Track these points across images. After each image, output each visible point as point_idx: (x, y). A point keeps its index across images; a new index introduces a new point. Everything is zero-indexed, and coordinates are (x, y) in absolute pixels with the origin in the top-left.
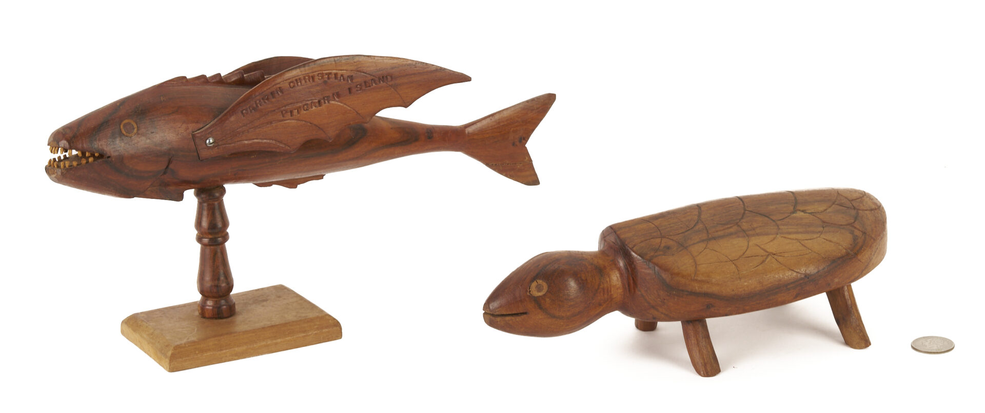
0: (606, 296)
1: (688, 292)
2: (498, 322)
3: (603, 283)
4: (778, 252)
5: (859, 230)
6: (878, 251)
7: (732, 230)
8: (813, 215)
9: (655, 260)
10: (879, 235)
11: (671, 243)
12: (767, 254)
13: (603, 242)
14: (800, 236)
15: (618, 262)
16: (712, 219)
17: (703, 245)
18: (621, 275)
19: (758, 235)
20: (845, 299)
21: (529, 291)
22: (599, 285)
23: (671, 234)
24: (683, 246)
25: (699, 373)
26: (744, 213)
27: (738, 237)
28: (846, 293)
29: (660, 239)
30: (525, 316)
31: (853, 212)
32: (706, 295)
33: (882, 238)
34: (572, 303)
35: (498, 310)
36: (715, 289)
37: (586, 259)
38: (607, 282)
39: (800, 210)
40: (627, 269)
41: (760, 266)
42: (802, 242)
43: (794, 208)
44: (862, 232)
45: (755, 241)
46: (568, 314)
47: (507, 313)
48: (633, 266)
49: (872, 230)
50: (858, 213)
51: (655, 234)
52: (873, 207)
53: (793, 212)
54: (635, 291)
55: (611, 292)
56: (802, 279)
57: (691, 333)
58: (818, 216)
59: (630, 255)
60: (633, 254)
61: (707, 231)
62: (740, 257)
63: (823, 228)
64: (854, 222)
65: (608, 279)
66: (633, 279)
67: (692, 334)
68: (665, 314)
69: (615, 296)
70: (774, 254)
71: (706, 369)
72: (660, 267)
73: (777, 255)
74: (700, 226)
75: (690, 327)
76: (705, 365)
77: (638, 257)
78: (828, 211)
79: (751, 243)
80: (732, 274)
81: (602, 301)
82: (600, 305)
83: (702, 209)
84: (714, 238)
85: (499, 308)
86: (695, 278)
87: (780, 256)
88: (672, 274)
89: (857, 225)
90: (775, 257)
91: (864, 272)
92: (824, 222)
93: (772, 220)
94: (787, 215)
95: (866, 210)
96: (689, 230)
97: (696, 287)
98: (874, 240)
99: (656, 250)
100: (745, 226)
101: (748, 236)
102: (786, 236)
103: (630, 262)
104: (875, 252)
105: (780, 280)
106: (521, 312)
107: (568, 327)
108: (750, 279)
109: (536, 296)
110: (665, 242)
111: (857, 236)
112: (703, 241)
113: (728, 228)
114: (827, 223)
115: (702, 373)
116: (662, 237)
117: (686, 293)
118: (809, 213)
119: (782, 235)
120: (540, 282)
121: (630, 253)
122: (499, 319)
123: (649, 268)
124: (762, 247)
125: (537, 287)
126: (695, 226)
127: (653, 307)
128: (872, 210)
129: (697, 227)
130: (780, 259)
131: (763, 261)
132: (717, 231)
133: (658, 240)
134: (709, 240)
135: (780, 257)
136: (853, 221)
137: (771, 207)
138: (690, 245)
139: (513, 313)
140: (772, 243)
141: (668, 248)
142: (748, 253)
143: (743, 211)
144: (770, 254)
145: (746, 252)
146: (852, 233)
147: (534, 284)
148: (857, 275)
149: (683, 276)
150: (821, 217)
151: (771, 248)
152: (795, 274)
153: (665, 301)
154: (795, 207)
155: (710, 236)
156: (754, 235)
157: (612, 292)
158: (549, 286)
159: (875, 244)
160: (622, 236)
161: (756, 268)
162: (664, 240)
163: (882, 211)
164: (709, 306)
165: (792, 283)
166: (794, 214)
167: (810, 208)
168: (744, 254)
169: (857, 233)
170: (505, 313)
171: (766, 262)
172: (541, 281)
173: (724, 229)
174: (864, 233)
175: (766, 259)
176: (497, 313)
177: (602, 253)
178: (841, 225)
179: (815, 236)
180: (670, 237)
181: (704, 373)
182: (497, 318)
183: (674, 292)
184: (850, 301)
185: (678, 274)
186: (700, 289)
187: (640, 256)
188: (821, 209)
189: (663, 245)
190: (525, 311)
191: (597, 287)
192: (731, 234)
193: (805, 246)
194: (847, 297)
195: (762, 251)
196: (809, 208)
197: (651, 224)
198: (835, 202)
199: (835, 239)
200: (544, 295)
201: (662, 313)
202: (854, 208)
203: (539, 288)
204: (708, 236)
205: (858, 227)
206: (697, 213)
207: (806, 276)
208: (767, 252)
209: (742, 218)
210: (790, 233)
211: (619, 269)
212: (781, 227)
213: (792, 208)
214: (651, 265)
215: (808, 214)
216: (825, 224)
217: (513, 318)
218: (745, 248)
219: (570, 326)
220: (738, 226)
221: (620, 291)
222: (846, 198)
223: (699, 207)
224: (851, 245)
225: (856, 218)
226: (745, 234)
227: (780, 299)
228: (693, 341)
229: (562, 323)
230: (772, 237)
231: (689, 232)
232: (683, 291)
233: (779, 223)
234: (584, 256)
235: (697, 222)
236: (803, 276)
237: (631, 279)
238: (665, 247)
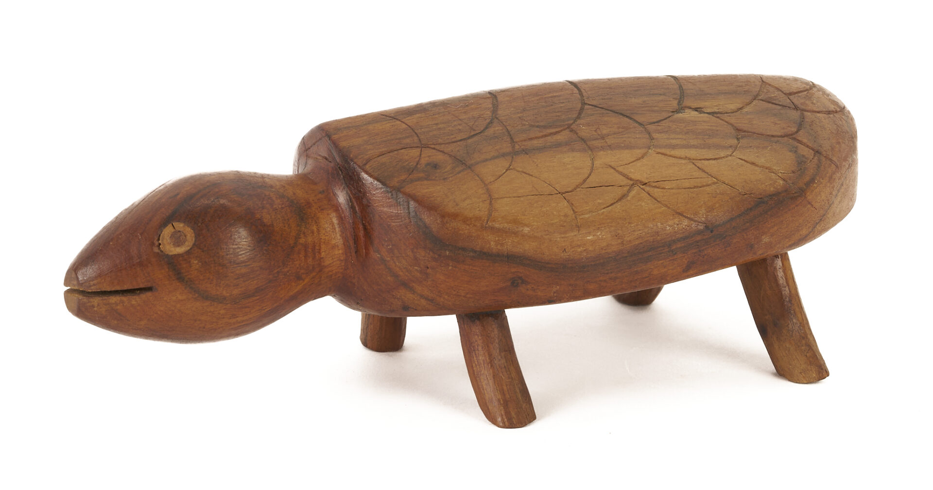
0: (310, 260)
1: (475, 252)
2: (93, 306)
3: (304, 233)
4: (652, 180)
5: (808, 146)
6: (842, 190)
7: (559, 138)
8: (718, 117)
9: (409, 189)
10: (845, 160)
11: (439, 157)
12: (631, 182)
13: (303, 160)
14: (692, 153)
15: (335, 195)
16: (520, 117)
17: (504, 163)
18: (341, 219)
19: (610, 147)
20: (778, 285)
21: (157, 243)
22: (297, 238)
23: (440, 141)
24: (464, 164)
25: (493, 420)
26: (582, 109)
27: (573, 150)
28: (780, 274)
29: (419, 150)
30: (149, 294)
31: (795, 115)
32: (511, 258)
33: (850, 166)
34: (244, 270)
35: (95, 282)
36: (528, 248)
37: (271, 187)
38: (313, 232)
39: (690, 108)
40: (352, 207)
41: (618, 206)
42: (699, 164)
43: (679, 103)
44: (813, 150)
45: (604, 158)
46: (236, 292)
47: (113, 289)
48: (365, 201)
49: (833, 149)
50: (803, 117)
51: (408, 141)
52: (832, 107)
53: (677, 111)
54: (367, 254)
55: (320, 253)
56: (699, 232)
57: (478, 340)
58: (728, 119)
59: (359, 179)
60: (365, 176)
61: (512, 139)
62: (577, 187)
63: (738, 139)
64: (797, 132)
65: (315, 228)
66: (365, 229)
67: (480, 342)
68: (427, 299)
69: (327, 263)
70: (646, 184)
71: (507, 413)
72: (419, 201)
73: (650, 186)
74: (496, 129)
75: (476, 329)
76: (505, 404)
77: (376, 182)
78: (745, 110)
79: (597, 163)
80: (562, 218)
81: (302, 271)
82: (299, 278)
83: (500, 98)
84: (526, 152)
85: (96, 278)
86: (490, 224)
87: (655, 187)
88: (443, 216)
89: (801, 136)
90: (647, 189)
91: (818, 228)
92: (738, 130)
93: (637, 122)
94: (665, 115)
95: (819, 112)
96: (476, 134)
97: (492, 243)
98: (837, 167)
99: (411, 171)
100: (584, 131)
101: (591, 149)
102: (667, 151)
103: (358, 194)
104: (838, 191)
105: (657, 233)
106: (142, 286)
107: (234, 320)
108: (598, 229)
109: (170, 254)
110: (429, 156)
111: (803, 156)
112: (504, 155)
113: (551, 134)
114: (745, 131)
115: (499, 419)
116: (423, 146)
117: (472, 254)
118: (707, 113)
119: (659, 150)
120: (179, 226)
121: (358, 175)
122: (96, 301)
123: (398, 204)
124: (620, 169)
125: (172, 236)
126: (486, 128)
127: (405, 285)
128: (829, 112)
129: (490, 132)
130: (656, 192)
131: (623, 196)
132: (531, 139)
133: (415, 152)
134: (514, 154)
135: (656, 190)
136: (794, 130)
137: (635, 101)
138: (477, 163)
139: (125, 287)
140: (639, 164)
141: (435, 166)
142: (593, 180)
143: (579, 106)
144: (635, 183)
145: (588, 177)
146: (795, 151)
147: (168, 231)
148: (804, 232)
149: (466, 220)
150: (733, 120)
151: (639, 172)
152: (686, 222)
153: (429, 271)
154: (680, 101)
155: (517, 147)
156: (603, 148)
157: (323, 254)
158: (198, 235)
159: (838, 175)
160: (343, 144)
161: (610, 208)
162: (427, 152)
163: (848, 117)
164: (516, 282)
165: (679, 240)
166: (680, 115)
167: (710, 105)
168: (585, 181)
169: (804, 151)
170: (109, 290)
171: (629, 198)
172: (182, 225)
173: (546, 136)
174: (817, 152)
175: (629, 191)
176: (94, 289)
177: (301, 180)
178: (773, 136)
179: (722, 154)
180: (437, 147)
181: (503, 420)
182: (91, 300)
183: (448, 253)
184: (787, 289)
185: (455, 216)
186: (499, 247)
187: (378, 180)
188: (733, 107)
189: (423, 161)
190: (149, 285)
191: (292, 242)
192: (558, 145)
193: (704, 171)
194: (782, 281)
195: (621, 177)
196: (707, 104)
197: (398, 122)
198: (758, 95)
199: (761, 161)
200: (188, 253)
201: (422, 296)
202: (796, 108)
203: (178, 239)
204: (513, 147)
205: (805, 141)
206: (491, 106)
207: (707, 227)
208: (631, 179)
209: (578, 118)
210: (674, 147)
211: (336, 208)
212: (655, 135)
213: (675, 103)
214: (402, 198)
215: (706, 115)
216: (740, 133)
217: (124, 299)
218: (586, 171)
219: (239, 319)
220: (572, 131)
221: (339, 252)
222: (778, 89)
223: (493, 96)
224: (793, 172)
225: (800, 126)
226: (587, 145)
227: (655, 272)
228: (481, 356)
229: (222, 312)
230: (638, 152)
231: (475, 139)
232: (464, 249)
233: (651, 128)
234: (267, 180)
235: (491, 122)
236: (701, 227)
237: (361, 227)
238: (428, 164)
